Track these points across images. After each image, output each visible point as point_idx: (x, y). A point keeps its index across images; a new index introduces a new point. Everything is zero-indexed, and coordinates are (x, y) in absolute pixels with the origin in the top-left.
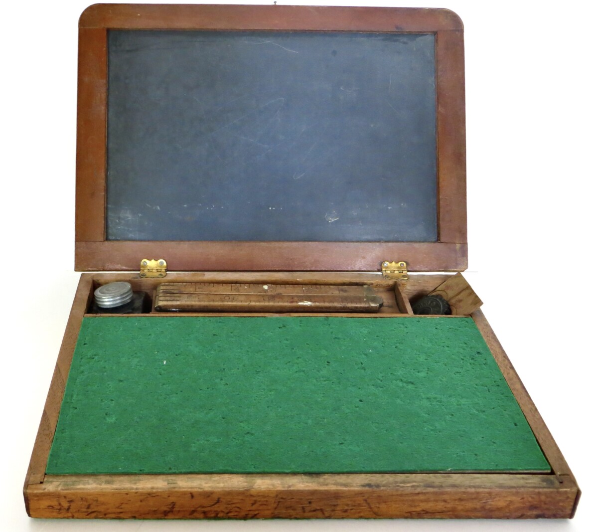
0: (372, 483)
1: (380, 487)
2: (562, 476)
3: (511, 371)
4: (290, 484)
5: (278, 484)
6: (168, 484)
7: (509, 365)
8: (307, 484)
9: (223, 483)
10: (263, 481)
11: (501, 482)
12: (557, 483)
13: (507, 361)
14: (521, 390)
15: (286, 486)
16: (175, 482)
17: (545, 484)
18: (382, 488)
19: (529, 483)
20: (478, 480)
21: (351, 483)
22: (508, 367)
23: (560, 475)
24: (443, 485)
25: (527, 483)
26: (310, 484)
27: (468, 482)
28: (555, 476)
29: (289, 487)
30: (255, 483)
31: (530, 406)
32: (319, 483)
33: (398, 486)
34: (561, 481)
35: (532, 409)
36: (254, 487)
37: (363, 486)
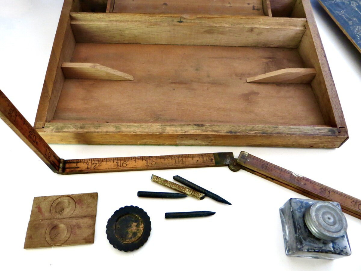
0: (233, 131)
1: (237, 133)
2: (341, 128)
3: (324, 58)
4: (186, 130)
5: (179, 130)
6: (116, 129)
7: (324, 54)
8: (196, 131)
9: (148, 129)
10: (171, 128)
11: (306, 131)
12: (337, 132)
13: (323, 52)
14: (328, 72)
15: (184, 132)
16: (120, 128)
17: (330, 133)
18: (238, 134)
19: (321, 132)
20: (293, 130)
21: (221, 131)
22: (323, 56)
23: (340, 128)
24: (273, 133)
25: (320, 132)
26: (197, 131)
27: (287, 131)
28: (337, 128)
29: (186, 132)
30: (166, 129)
31: (331, 82)
32: (202, 130)
33: (247, 133)
34: (339, 131)
35: (332, 84)
36: (165, 132)
37: (227, 132)
